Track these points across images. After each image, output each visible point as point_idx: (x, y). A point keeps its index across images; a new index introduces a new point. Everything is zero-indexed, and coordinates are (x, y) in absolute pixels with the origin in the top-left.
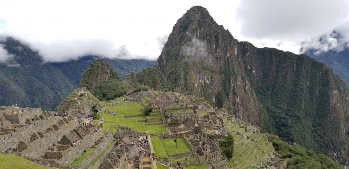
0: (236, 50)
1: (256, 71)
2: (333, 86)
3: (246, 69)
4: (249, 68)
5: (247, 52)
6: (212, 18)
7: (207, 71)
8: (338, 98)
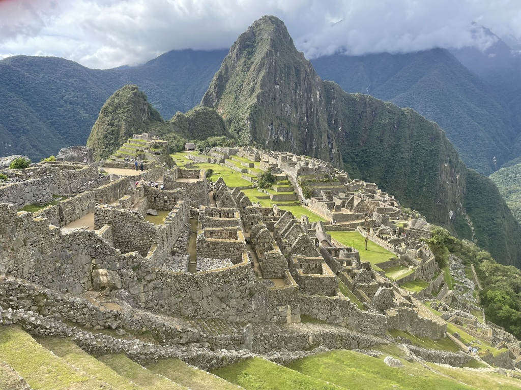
0: (318, 93)
1: (342, 128)
2: (443, 157)
3: (329, 123)
4: (334, 122)
5: (333, 98)
6: (291, 39)
7: (283, 121)
8: (447, 174)
